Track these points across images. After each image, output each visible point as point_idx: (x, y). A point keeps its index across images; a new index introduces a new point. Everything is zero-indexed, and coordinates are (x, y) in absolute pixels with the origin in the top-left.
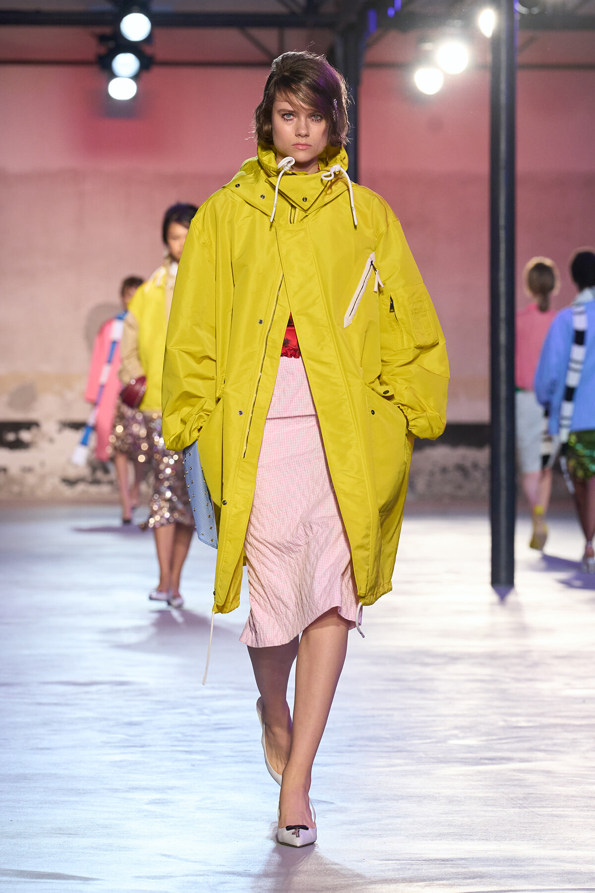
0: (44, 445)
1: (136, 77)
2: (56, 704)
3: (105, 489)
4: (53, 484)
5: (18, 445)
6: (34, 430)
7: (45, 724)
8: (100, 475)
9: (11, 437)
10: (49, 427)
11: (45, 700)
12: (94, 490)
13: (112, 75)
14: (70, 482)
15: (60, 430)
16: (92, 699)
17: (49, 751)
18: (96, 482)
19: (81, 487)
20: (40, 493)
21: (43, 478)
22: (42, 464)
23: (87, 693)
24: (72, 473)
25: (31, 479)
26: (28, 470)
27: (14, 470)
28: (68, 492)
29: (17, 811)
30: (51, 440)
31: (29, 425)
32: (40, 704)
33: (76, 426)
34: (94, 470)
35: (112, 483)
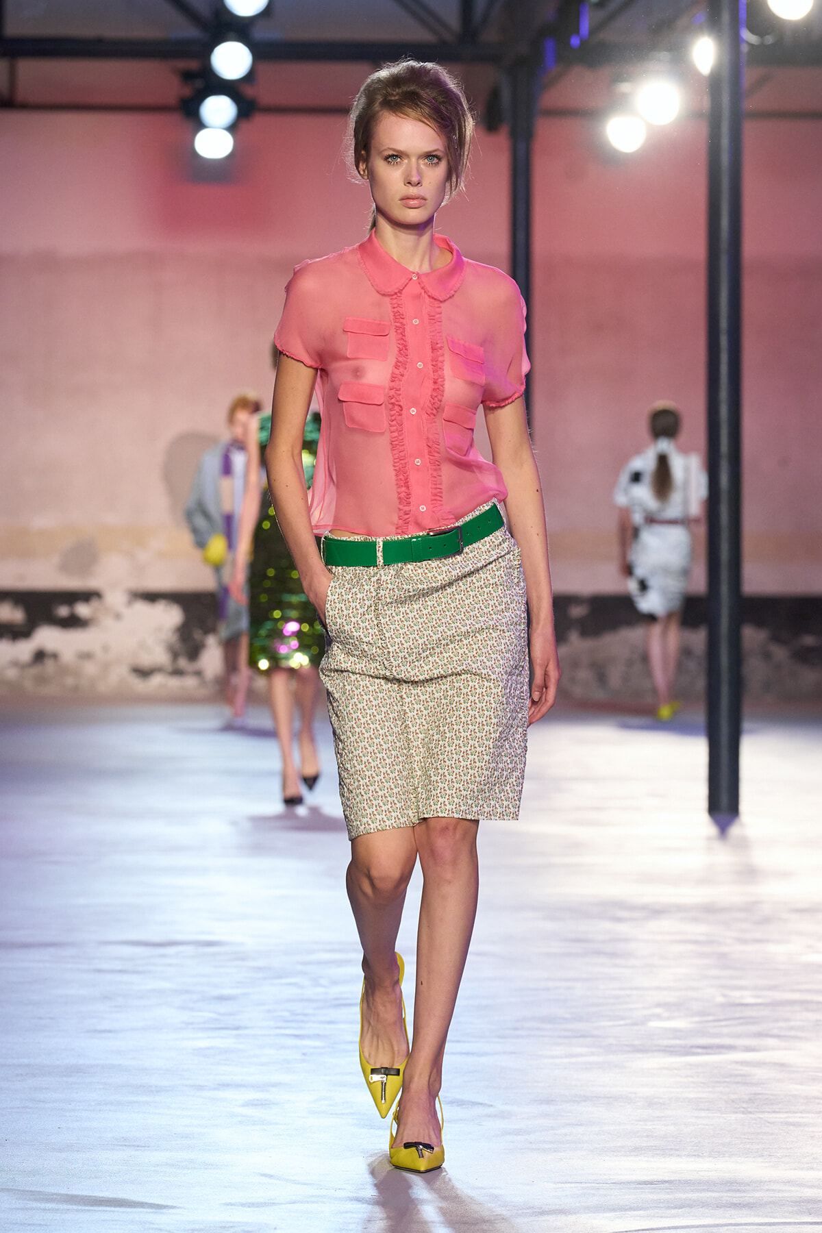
0: (108, 622)
1: (232, 128)
2: (121, 971)
3: (190, 682)
4: (120, 675)
5: (73, 622)
6: (95, 603)
7: (106, 998)
8: (183, 663)
9: (63, 611)
10: (115, 598)
11: (105, 966)
12: (174, 683)
13: (200, 125)
14: (143, 673)
15: (130, 603)
16: (170, 965)
17: (110, 1035)
18: (178, 672)
19: (157, 680)
20: (102, 688)
21: (106, 667)
22: (106, 649)
23: (163, 956)
24: (146, 660)
25: (90, 669)
26: (86, 656)
27: (68, 656)
28: (140, 686)
29: (68, 1114)
30: (118, 617)
31: (88, 596)
32: (99, 971)
33: (151, 597)
34: (175, 655)
35: (199, 673)
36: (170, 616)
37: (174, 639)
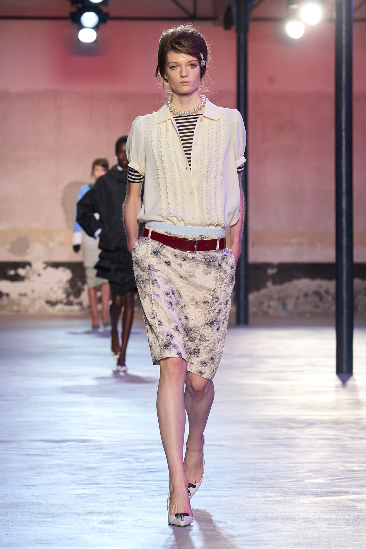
0: (34, 278)
1: (96, 28)
2: (39, 455)
3: (76, 308)
4: (40, 304)
5: (17, 278)
6: (28, 268)
7: (31, 469)
8: (72, 298)
9: (12, 272)
10: (38, 266)
11: (31, 453)
12: (68, 308)
13: (81, 27)
14: (52, 304)
15: (45, 268)
16: (63, 452)
17: (33, 487)
18: (69, 303)
19: (59, 307)
20: (31, 311)
21: (33, 301)
22: (33, 291)
23: (60, 447)
24: (53, 297)
25: (25, 301)
26: (25, 295)
27: (14, 295)
28: (51, 310)
29: (11, 528)
30: (39, 275)
31: (24, 265)
32: (28, 455)
33: (56, 265)
34: (68, 295)
35: (80, 304)
36: (65, 275)
37: (67, 285)
